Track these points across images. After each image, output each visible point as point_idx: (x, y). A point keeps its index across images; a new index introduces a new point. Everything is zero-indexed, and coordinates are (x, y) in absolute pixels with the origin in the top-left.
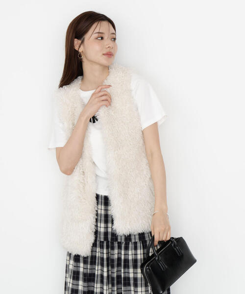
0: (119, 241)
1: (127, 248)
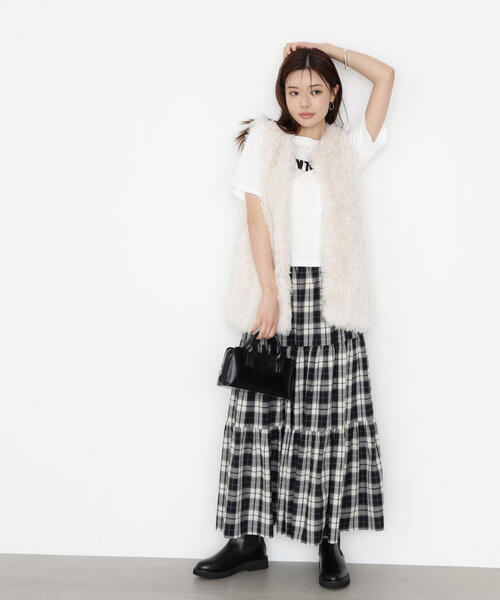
1: (314, 355)
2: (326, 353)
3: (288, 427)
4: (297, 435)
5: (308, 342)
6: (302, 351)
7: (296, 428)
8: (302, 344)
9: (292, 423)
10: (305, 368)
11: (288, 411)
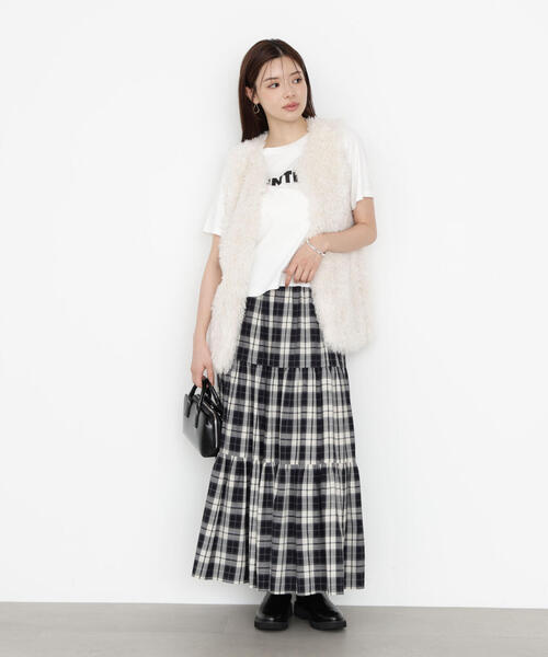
0: (281, 366)
2: (305, 377)
3: (256, 458)
4: (268, 469)
5: (284, 363)
6: (277, 372)
7: (268, 460)
8: (277, 364)
9: (262, 454)
10: (280, 394)
11: (257, 439)
